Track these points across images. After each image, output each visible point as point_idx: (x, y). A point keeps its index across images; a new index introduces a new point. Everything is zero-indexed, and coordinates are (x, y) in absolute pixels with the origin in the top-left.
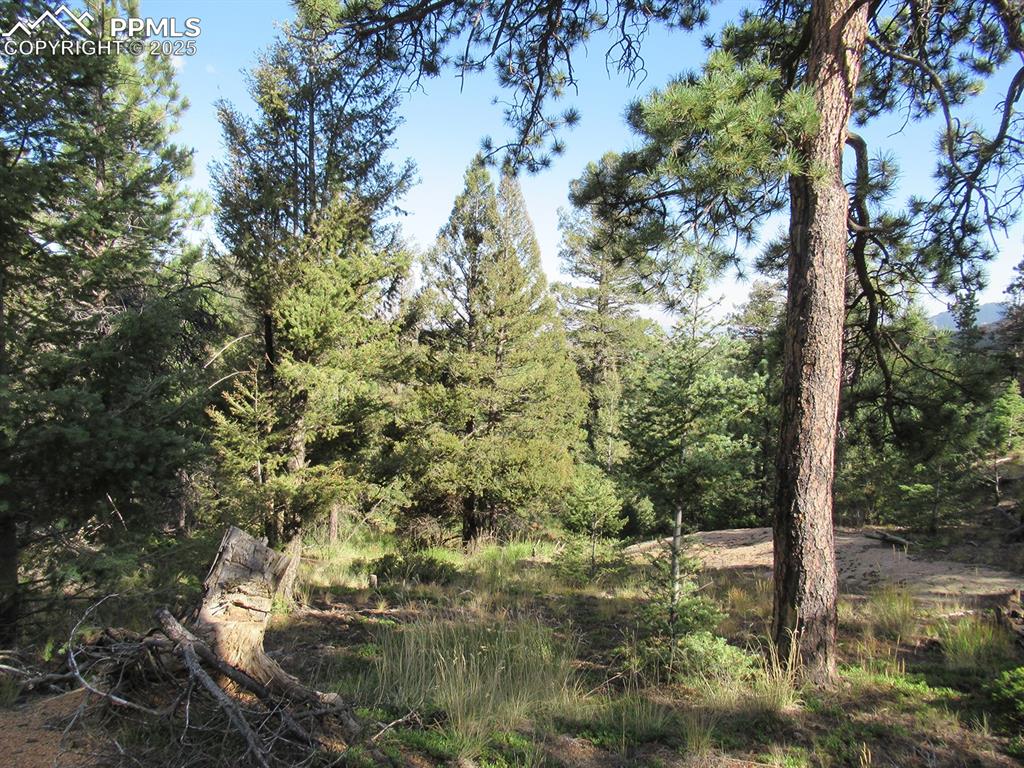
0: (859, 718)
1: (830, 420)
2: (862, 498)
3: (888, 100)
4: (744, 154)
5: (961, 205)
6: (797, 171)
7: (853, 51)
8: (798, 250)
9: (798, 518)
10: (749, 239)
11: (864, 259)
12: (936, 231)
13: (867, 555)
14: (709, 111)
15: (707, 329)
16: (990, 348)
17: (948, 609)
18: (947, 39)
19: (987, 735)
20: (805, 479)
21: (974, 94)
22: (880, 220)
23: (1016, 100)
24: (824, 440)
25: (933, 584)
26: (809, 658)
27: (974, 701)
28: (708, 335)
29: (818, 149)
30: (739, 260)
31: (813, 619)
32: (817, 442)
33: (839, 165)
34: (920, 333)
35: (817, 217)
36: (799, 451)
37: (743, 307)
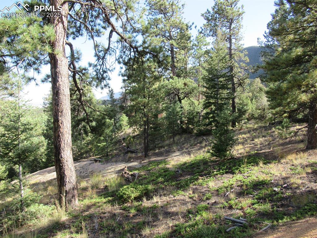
0: (85, 214)
1: (69, 128)
2: (89, 150)
3: (81, 33)
4: (31, 44)
5: (102, 65)
6: (50, 51)
7: (65, 16)
8: (54, 76)
9: (62, 160)
10: (39, 72)
11: (76, 79)
12: (96, 72)
13: (91, 166)
14: (16, 28)
15: (24, 103)
16: (118, 104)
17: (111, 175)
18: (95, 18)
19: (117, 206)
20: (63, 147)
21: (103, 35)
22: (79, 68)
23: (111, 38)
24: (68, 135)
25: (108, 170)
26: (70, 201)
27: (115, 198)
28: (24, 105)
29: (57, 45)
30: (35, 79)
31: (70, 190)
32: (66, 136)
33: (64, 50)
34: (94, 101)
35: (58, 66)
36: (60, 139)
37: (48, 95)
